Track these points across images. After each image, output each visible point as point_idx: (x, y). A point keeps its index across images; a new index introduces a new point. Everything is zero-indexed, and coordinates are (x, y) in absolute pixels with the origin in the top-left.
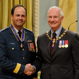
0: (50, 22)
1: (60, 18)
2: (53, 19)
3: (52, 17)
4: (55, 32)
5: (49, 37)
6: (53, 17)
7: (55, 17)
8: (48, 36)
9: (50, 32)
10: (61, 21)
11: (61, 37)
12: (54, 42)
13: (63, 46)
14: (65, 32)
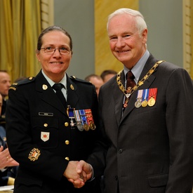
0: (116, 49)
2: (121, 41)
3: (117, 38)
6: (119, 38)
8: (119, 83)
11: (143, 80)
12: (128, 96)
14: (153, 69)
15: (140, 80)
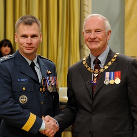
0: (89, 40)
1: (105, 33)
3: (91, 32)
4: (97, 58)
5: (88, 67)
6: (93, 32)
7: (97, 31)
8: (86, 66)
9: (89, 59)
10: (107, 38)
11: (108, 65)
12: (96, 75)
13: (112, 82)
14: (115, 58)
15: (105, 65)
